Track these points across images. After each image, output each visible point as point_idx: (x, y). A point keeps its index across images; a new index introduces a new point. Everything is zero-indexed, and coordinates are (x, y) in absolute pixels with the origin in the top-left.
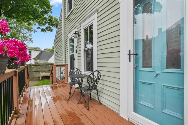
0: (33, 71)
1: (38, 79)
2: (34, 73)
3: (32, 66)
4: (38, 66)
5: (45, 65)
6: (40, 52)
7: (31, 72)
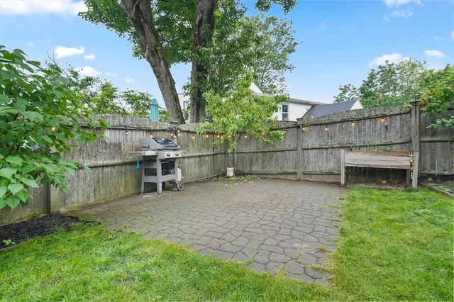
0: (305, 145)
1: (331, 179)
2: (312, 153)
3: (303, 126)
4: (327, 124)
5: (358, 120)
6: (309, 107)
7: (299, 148)
